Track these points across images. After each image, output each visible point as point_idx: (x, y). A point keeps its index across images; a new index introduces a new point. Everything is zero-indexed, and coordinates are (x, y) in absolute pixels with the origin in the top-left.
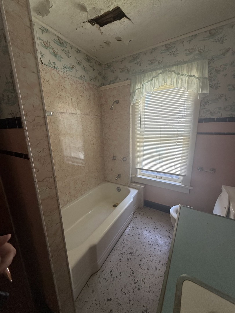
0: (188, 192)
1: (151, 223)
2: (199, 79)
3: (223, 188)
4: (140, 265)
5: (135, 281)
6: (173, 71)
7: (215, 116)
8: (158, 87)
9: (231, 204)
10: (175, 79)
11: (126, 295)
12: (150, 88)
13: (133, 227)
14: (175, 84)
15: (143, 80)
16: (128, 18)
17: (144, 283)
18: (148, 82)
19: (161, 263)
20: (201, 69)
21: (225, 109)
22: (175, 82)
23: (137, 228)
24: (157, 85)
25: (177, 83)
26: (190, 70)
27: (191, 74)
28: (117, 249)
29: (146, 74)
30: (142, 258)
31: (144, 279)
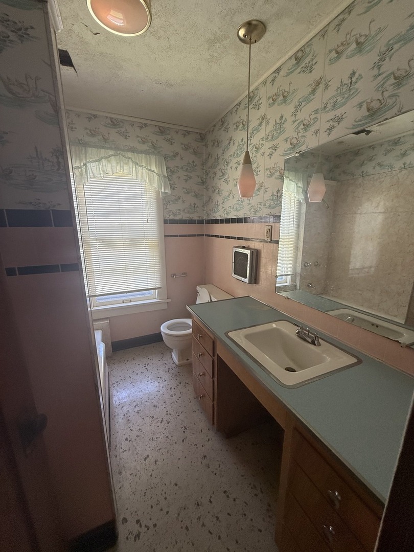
0: (165, 307)
1: (137, 364)
2: (158, 175)
3: (198, 288)
4: (154, 406)
5: (160, 421)
6: (129, 158)
7: (178, 218)
8: (111, 173)
9: (212, 296)
10: (134, 169)
11: (160, 438)
12: (98, 172)
13: (117, 382)
14: (134, 174)
15: (84, 156)
16: (75, 69)
17: (170, 414)
18: (94, 161)
19: (172, 389)
20: (159, 165)
21: (184, 211)
22: (134, 172)
23: (123, 379)
24: (109, 170)
25: (137, 176)
26: (148, 163)
27: (150, 167)
28: (115, 416)
29: (90, 150)
30: (152, 400)
31: (167, 412)
